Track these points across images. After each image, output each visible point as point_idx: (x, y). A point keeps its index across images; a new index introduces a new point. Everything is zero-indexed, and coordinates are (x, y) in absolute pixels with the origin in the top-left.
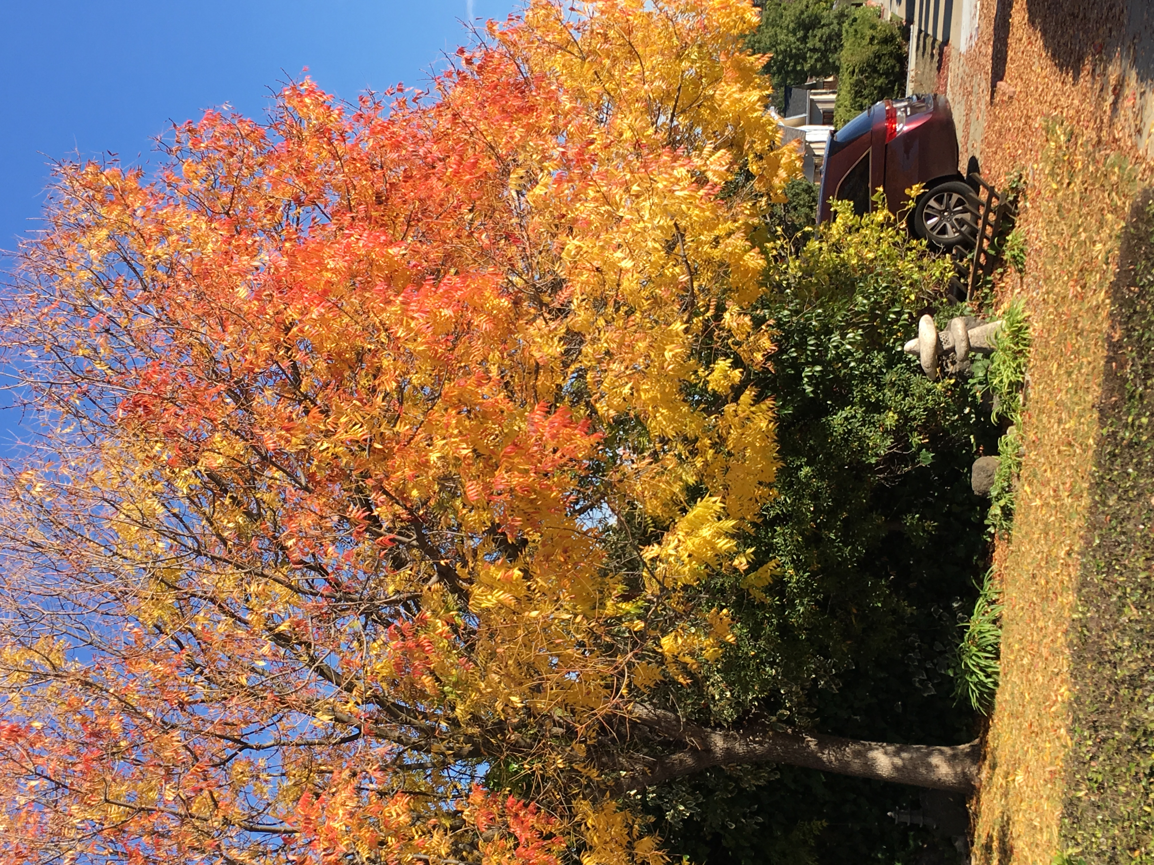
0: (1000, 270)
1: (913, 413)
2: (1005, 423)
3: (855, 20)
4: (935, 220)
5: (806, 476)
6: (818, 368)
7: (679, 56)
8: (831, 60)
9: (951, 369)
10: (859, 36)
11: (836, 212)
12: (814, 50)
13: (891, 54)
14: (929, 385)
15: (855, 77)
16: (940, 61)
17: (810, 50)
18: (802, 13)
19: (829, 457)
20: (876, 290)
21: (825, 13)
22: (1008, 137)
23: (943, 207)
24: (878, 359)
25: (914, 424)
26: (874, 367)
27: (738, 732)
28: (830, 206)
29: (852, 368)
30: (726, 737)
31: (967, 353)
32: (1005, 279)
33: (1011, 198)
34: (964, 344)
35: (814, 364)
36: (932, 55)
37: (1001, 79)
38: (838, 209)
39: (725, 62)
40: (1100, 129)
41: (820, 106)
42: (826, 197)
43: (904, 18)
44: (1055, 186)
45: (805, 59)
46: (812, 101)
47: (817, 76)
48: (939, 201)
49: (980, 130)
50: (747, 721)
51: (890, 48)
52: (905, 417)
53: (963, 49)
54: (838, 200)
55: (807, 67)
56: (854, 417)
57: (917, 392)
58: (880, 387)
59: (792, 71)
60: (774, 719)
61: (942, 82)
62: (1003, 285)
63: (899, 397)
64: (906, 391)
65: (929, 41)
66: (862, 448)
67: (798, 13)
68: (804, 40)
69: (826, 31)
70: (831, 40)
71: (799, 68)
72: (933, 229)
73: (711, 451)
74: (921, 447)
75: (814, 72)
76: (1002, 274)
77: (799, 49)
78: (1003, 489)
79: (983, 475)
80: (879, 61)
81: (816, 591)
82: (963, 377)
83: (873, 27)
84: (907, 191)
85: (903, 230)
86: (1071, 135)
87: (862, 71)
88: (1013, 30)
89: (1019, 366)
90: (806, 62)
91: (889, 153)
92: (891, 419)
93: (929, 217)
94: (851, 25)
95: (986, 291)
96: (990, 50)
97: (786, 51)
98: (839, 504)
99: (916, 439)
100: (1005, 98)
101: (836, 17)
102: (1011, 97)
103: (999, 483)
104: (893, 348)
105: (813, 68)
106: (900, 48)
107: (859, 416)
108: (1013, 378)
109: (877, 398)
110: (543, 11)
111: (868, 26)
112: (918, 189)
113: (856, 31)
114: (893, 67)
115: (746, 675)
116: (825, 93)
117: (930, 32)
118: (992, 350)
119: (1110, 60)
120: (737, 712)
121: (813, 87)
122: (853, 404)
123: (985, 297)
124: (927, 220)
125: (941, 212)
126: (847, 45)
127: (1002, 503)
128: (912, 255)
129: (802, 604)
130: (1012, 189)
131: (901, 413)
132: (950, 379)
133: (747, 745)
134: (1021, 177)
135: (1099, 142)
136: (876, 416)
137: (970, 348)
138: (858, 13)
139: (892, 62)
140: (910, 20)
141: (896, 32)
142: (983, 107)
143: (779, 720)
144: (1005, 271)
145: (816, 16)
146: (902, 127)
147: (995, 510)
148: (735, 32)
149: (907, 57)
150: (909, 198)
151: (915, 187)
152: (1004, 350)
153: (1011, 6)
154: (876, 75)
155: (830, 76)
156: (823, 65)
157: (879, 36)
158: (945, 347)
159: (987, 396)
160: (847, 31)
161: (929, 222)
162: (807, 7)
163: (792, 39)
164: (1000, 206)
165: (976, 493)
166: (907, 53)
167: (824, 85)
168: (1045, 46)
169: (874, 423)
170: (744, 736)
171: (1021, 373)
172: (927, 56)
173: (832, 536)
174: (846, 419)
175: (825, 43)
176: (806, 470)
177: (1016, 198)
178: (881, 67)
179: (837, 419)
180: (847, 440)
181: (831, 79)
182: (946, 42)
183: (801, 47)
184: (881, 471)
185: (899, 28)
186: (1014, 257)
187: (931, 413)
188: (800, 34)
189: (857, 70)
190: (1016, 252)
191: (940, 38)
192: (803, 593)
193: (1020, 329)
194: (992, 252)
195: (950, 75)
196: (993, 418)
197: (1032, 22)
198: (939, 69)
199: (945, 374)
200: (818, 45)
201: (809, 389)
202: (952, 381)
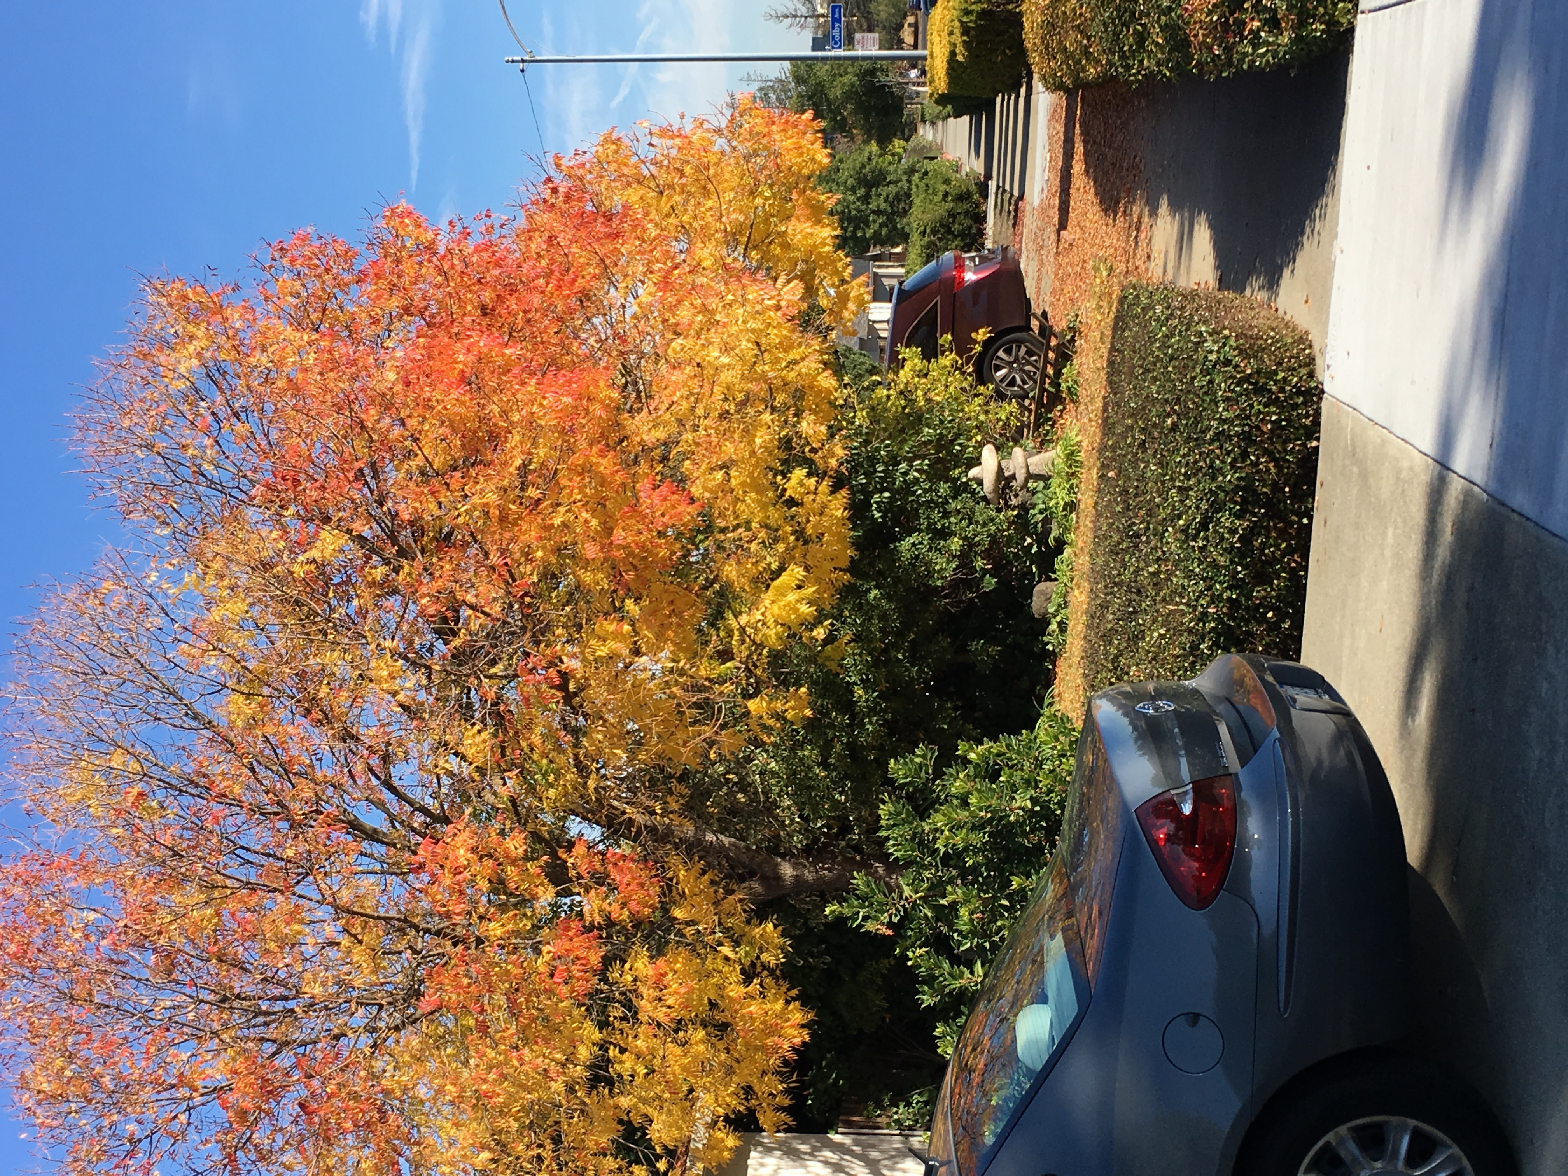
0: (1060, 407)
1: (977, 539)
2: (1061, 544)
3: (926, 173)
4: (1003, 372)
5: (875, 598)
6: (887, 494)
7: (752, 193)
8: (899, 226)
9: (1014, 502)
10: (930, 191)
11: (904, 359)
12: (878, 212)
13: (967, 213)
14: (993, 514)
15: (926, 239)
16: (1016, 217)
17: (874, 212)
18: (863, 166)
19: (897, 580)
20: (942, 422)
21: (892, 168)
22: (1069, 282)
23: (1012, 359)
24: (944, 488)
25: (978, 549)
26: (940, 497)
27: (807, 860)
28: (898, 353)
29: (920, 495)
30: (795, 866)
31: (1026, 481)
32: (1065, 416)
33: (1068, 337)
34: (1024, 471)
35: (881, 491)
36: (1009, 212)
37: (1065, 228)
38: (906, 356)
39: (797, 200)
40: (1128, 262)
41: (886, 282)
42: (893, 344)
43: (983, 173)
44: (1099, 318)
45: (867, 224)
46: (876, 274)
47: (882, 245)
48: (1008, 352)
49: (1050, 282)
50: (817, 850)
51: (966, 206)
52: (969, 544)
53: (1036, 203)
54: (906, 347)
55: (869, 233)
56: (921, 543)
57: (980, 519)
58: (946, 515)
59: (851, 238)
60: (843, 843)
61: (1018, 239)
62: (1062, 421)
63: (964, 523)
64: (970, 520)
65: (1007, 196)
66: (929, 572)
67: (858, 166)
68: (866, 199)
69: (893, 189)
70: (899, 201)
71: (859, 235)
72: (1002, 381)
73: (792, 538)
74: (985, 572)
75: (878, 240)
76: (1061, 411)
77: (860, 211)
78: (1060, 605)
79: (1043, 598)
80: (954, 221)
81: (885, 711)
82: (1024, 508)
83: (947, 181)
84: (973, 335)
85: (970, 374)
86: (1111, 269)
87: (934, 232)
88: (1074, 180)
89: (1071, 487)
90: (868, 227)
91: (957, 305)
92: (956, 544)
93: (998, 368)
94: (922, 179)
95: (1048, 428)
96: (1057, 202)
97: (843, 212)
98: (907, 625)
99: (979, 563)
100: (1066, 246)
101: (905, 173)
102: (1071, 245)
103: (1056, 599)
104: (959, 479)
105: (877, 234)
106: (977, 206)
107: (925, 542)
108: (1067, 499)
109: (943, 525)
110: (614, 147)
111: (941, 180)
112: (985, 334)
113: (927, 186)
114: (970, 227)
115: (816, 795)
116: (892, 266)
117: (1007, 187)
118: (1050, 477)
119: (1133, 203)
120: (807, 838)
121: (876, 258)
122: (920, 531)
123: (1046, 435)
124: (996, 371)
125: (1010, 364)
126: (917, 201)
127: (1058, 619)
128: (979, 400)
129: (870, 723)
130: (1070, 328)
131: (965, 539)
132: (1013, 510)
133: (817, 872)
134: (1077, 316)
135: (1127, 272)
136: (942, 542)
137: (1030, 476)
138: (929, 166)
139: (967, 222)
140: (988, 176)
141: (973, 188)
142: (1052, 260)
143: (848, 846)
144: (1065, 408)
145: (880, 170)
146: (970, 276)
147: (1053, 626)
148: (805, 171)
149: (985, 217)
150: (975, 342)
151: (981, 331)
152: (1058, 474)
153: (1072, 158)
154: (950, 237)
155: (898, 245)
156: (890, 232)
157: (954, 192)
158: (1007, 474)
159: (1047, 521)
160: (917, 186)
161: (999, 374)
162: (869, 159)
163: (852, 198)
164: (1058, 345)
165: (1036, 616)
166: (985, 212)
167: (891, 257)
168: (1096, 194)
169: (940, 550)
170: (812, 864)
171: (1075, 493)
172: (1004, 214)
173: (900, 656)
174: (914, 544)
175: (892, 205)
176: (874, 593)
177: (1073, 337)
178: (956, 227)
179: (905, 545)
180: (914, 565)
181: (898, 250)
182: (1021, 197)
183: (863, 207)
184: (946, 596)
185: (976, 184)
186: (1069, 388)
187: (994, 540)
188: (861, 192)
189: (928, 231)
190: (1070, 384)
191: (1016, 193)
192: (872, 711)
193: (1072, 453)
194: (1053, 390)
195: (1025, 231)
196: (1051, 541)
197: (1087, 172)
198: (1014, 225)
199: (1008, 507)
200: (883, 206)
201: (877, 515)
202: (1015, 513)
